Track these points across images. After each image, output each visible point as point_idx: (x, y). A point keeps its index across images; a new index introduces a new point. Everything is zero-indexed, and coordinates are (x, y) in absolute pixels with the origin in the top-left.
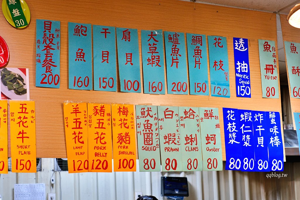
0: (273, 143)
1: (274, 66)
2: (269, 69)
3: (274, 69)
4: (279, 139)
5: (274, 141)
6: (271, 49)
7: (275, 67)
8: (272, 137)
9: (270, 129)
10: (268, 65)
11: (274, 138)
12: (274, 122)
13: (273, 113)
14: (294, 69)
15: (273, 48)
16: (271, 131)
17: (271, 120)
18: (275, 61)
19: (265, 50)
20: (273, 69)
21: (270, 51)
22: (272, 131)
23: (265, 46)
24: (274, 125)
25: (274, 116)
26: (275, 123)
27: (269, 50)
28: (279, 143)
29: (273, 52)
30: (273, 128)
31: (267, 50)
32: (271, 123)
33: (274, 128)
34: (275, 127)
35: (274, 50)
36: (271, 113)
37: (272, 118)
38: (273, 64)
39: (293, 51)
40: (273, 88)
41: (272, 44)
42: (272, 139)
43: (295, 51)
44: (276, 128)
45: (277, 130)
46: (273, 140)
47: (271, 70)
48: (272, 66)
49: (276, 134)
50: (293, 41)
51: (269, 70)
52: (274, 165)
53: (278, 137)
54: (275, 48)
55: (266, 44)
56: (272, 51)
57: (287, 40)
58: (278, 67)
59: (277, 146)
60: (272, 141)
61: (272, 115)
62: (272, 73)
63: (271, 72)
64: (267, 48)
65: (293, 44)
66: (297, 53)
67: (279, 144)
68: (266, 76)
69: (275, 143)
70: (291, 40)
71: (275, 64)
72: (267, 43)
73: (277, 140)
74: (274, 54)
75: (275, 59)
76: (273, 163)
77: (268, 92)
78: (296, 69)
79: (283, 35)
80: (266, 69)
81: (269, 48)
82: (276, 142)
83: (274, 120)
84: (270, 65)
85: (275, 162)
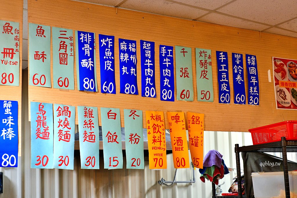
0: (5, 135)
1: (15, 50)
2: (8, 53)
3: (15, 53)
4: (13, 132)
5: (7, 133)
6: (13, 31)
7: (17, 51)
8: (4, 129)
9: (3, 120)
10: (7, 49)
11: (7, 130)
12: (9, 112)
13: (9, 102)
14: (37, 55)
15: (15, 30)
16: (3, 122)
17: (6, 110)
18: (17, 44)
19: (4, 32)
20: (13, 53)
21: (12, 34)
22: (6, 122)
23: (6, 28)
24: (9, 115)
25: (10, 105)
26: (11, 113)
27: (10, 32)
28: (13, 135)
29: (15, 35)
30: (7, 119)
31: (7, 32)
32: (5, 113)
33: (9, 119)
34: (10, 117)
35: (17, 33)
36: (6, 102)
37: (7, 108)
38: (15, 48)
39: (40, 35)
40: (11, 75)
41: (15, 25)
42: (4, 130)
43: (42, 35)
44: (11, 119)
45: (12, 121)
46: (5, 132)
47: (11, 55)
48: (13, 50)
49: (10, 126)
50: (41, 24)
51: (8, 55)
52: (5, 160)
53: (12, 129)
54: (18, 30)
55: (7, 25)
56: (14, 33)
57: (33, 22)
58: (21, 51)
59: (10, 139)
60: (4, 134)
61: (7, 105)
62: (12, 58)
63: (10, 57)
64: (8, 30)
65: (41, 27)
66: (45, 36)
67: (14, 137)
68: (2, 61)
69: (8, 136)
70: (39, 23)
71: (17, 48)
72: (9, 24)
73: (11, 132)
74: (17, 36)
75: (17, 43)
76: (3, 158)
77: (4, 79)
78: (41, 54)
79: (29, 17)
80: (4, 53)
81: (11, 30)
82: (9, 134)
83: (10, 110)
84: (9, 49)
85: (5, 157)
